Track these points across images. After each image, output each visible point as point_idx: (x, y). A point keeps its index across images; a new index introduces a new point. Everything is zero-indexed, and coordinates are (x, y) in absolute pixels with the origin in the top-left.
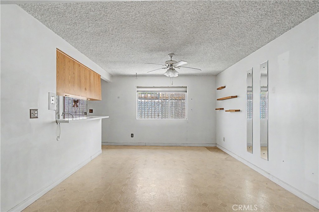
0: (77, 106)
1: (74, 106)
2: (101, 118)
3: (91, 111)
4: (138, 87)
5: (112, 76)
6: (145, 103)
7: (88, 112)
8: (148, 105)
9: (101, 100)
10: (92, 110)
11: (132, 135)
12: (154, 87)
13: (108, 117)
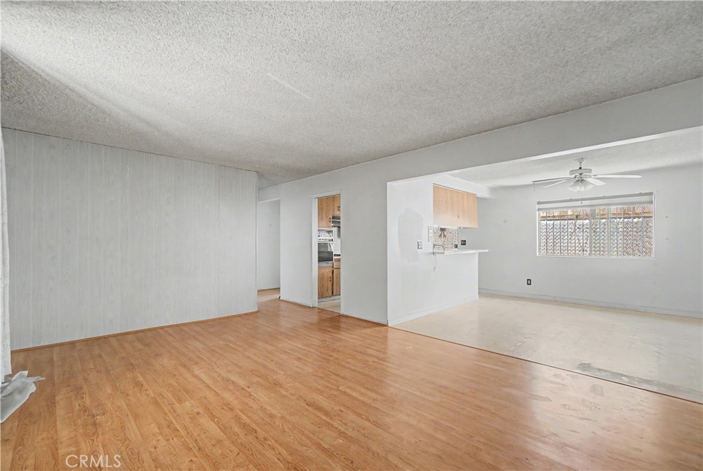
0: (445, 236)
1: (440, 236)
2: (477, 251)
3: (464, 243)
4: (539, 203)
5: (494, 190)
6: (562, 227)
7: (459, 245)
8: (567, 231)
9: (477, 227)
10: (465, 241)
11: (529, 282)
12: (571, 200)
13: (487, 251)
